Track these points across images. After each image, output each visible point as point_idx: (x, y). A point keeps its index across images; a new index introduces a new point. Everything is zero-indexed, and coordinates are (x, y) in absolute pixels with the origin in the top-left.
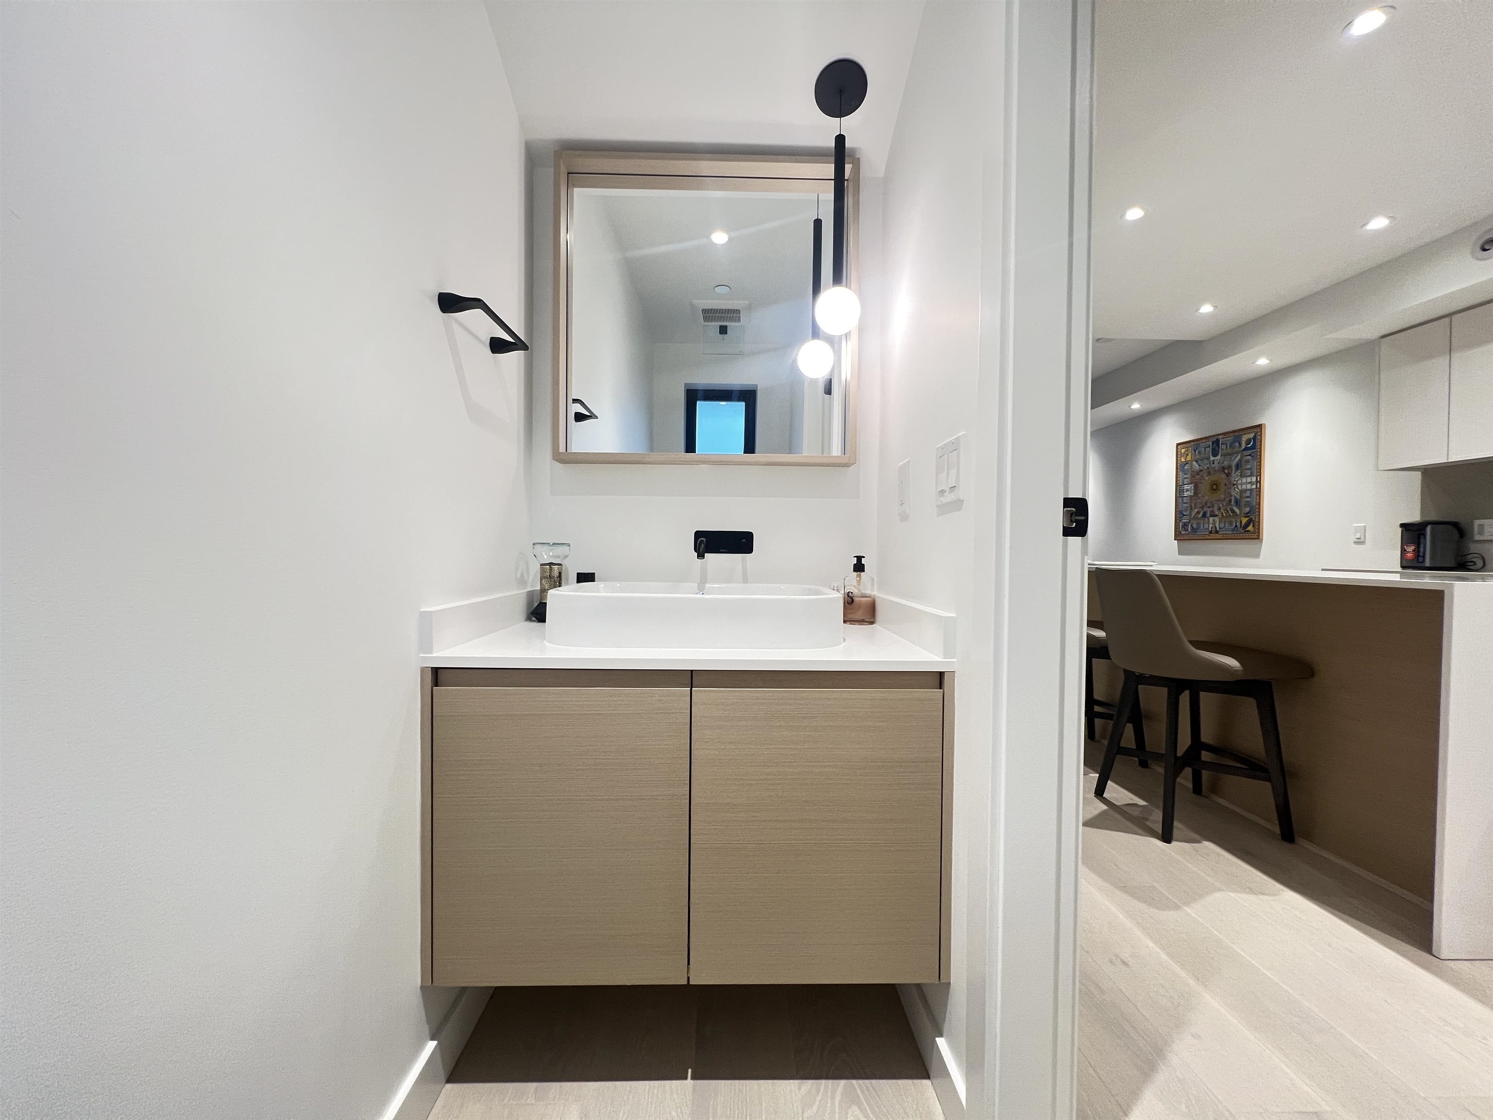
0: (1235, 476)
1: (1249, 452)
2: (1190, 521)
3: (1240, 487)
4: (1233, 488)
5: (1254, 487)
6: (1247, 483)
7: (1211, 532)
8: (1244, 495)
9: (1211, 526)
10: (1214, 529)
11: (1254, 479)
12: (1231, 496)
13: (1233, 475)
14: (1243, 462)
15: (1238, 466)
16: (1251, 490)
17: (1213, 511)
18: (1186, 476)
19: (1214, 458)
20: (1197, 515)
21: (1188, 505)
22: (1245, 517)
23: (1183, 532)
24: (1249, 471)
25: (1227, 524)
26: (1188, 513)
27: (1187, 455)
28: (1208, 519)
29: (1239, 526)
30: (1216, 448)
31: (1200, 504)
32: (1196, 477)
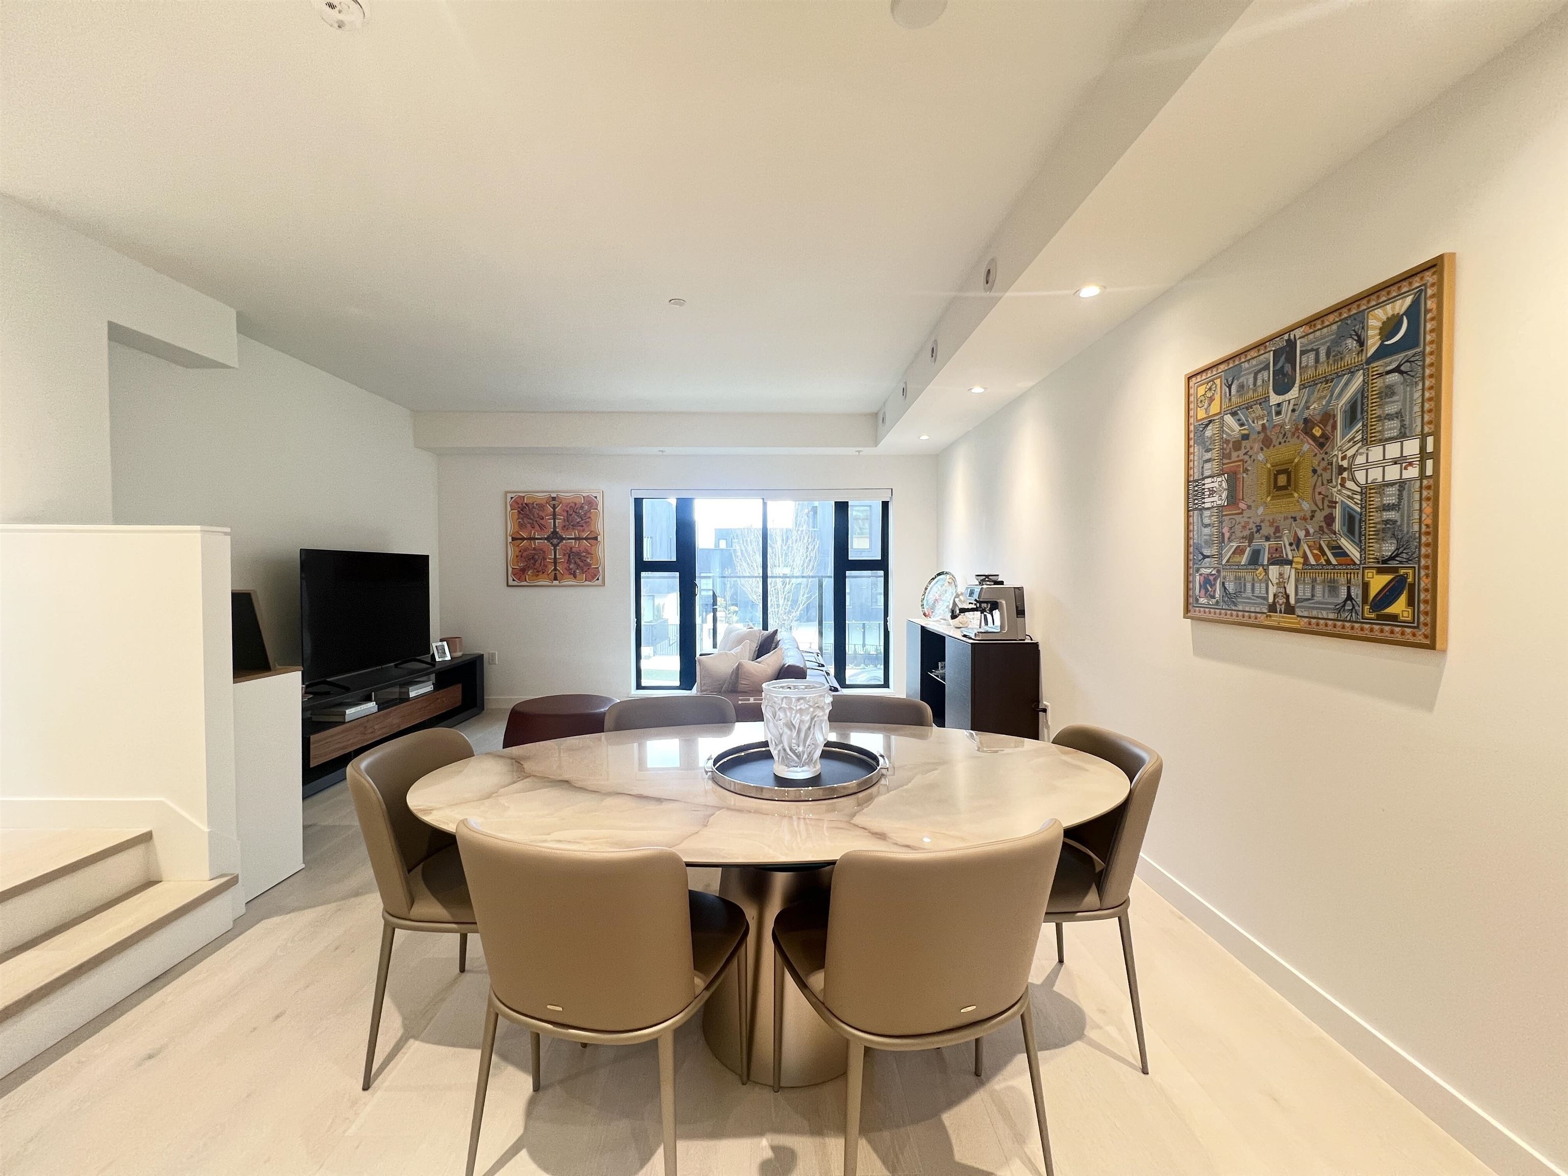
0: (1345, 445)
1: (1393, 362)
2: (1218, 571)
3: (1360, 476)
4: (1338, 480)
5: (1413, 472)
6: (1383, 463)
7: (1272, 608)
9: (1272, 590)
10: (1282, 600)
11: (1412, 447)
12: (1334, 504)
13: (1341, 442)
14: (1372, 399)
15: (1353, 413)
16: (1402, 484)
17: (1278, 550)
18: (1208, 456)
19: (1279, 398)
20: (1237, 559)
21: (1215, 530)
22: (1380, 571)
23: (1203, 600)
24: (1396, 423)
25: (1319, 589)
26: (1214, 550)
27: (1211, 399)
28: (1266, 571)
29: (1359, 600)
30: (1288, 367)
31: (1244, 527)
32: (1234, 455)
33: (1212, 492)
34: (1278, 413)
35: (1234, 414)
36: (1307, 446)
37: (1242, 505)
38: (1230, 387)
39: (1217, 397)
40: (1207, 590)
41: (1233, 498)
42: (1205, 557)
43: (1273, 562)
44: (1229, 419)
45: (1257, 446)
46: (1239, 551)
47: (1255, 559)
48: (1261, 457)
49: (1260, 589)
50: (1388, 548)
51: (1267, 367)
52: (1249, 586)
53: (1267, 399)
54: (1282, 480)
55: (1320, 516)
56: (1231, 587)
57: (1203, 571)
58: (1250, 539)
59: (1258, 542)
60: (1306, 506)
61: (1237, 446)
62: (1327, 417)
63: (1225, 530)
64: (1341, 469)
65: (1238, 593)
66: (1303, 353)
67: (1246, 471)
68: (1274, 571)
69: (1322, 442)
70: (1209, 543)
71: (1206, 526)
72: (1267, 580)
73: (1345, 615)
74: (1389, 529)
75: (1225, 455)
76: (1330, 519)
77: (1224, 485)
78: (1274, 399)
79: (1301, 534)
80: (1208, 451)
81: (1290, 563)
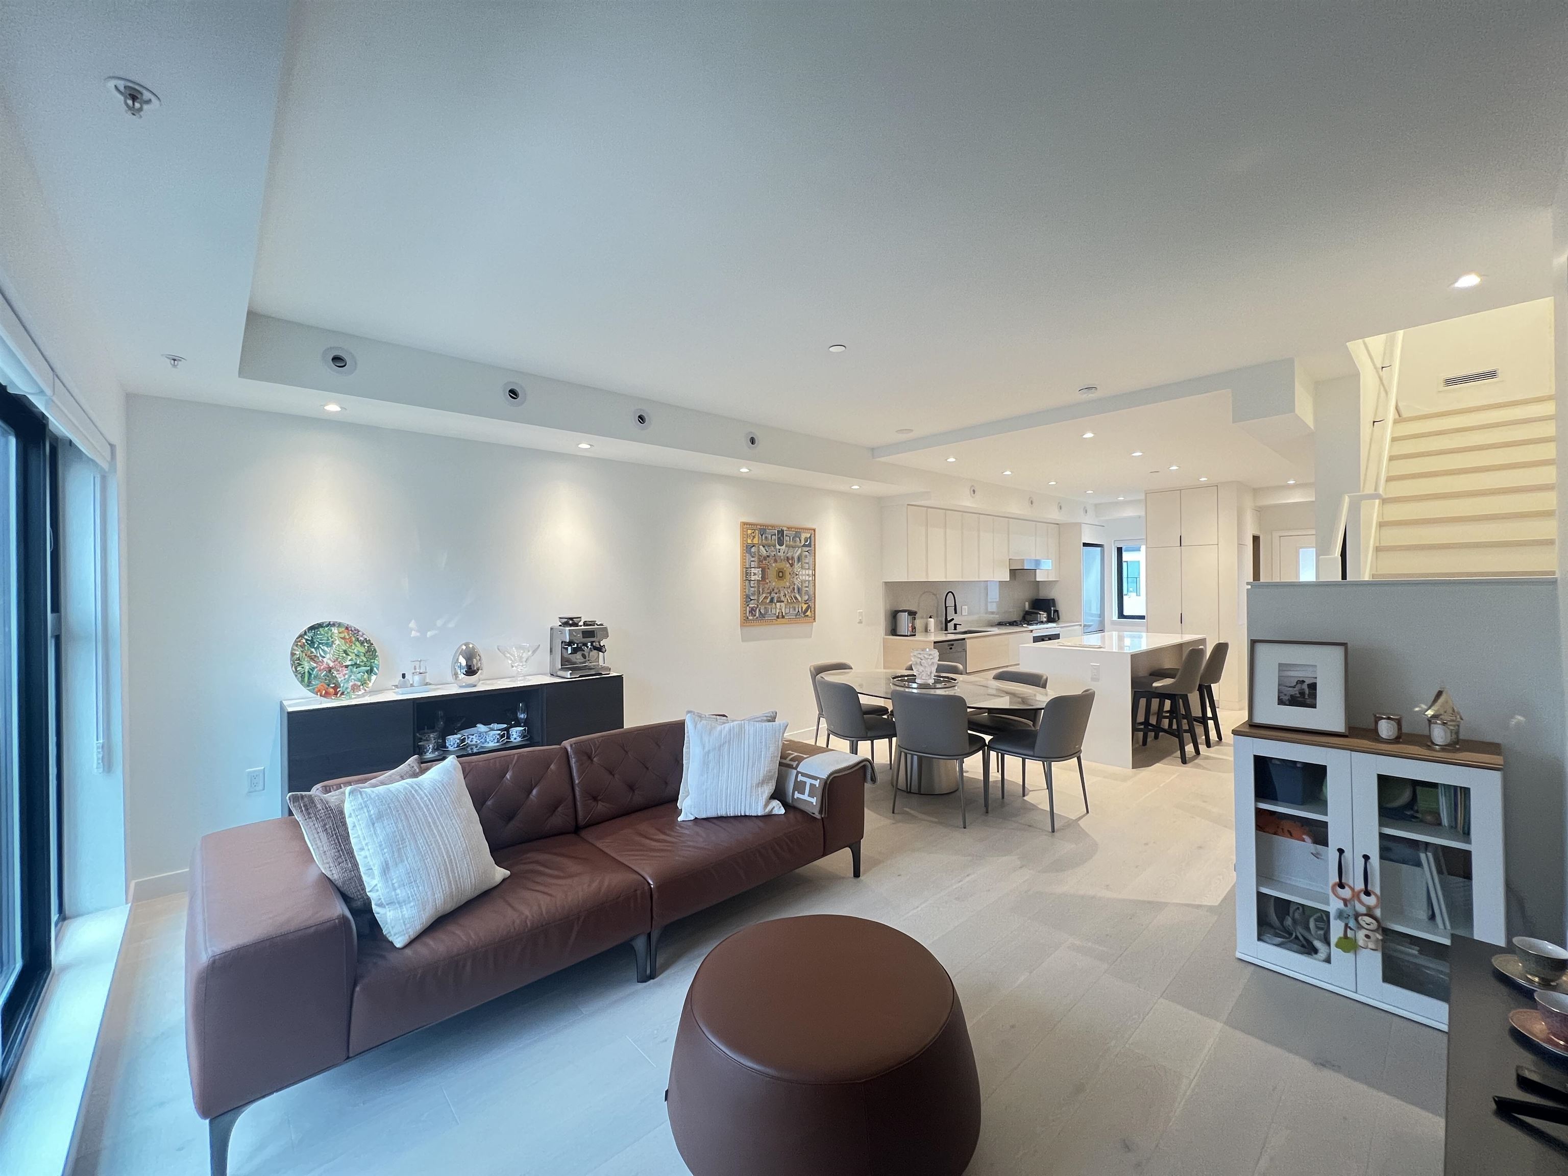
0: (797, 566)
1: (807, 549)
2: (758, 606)
3: (800, 577)
4: (795, 578)
5: (811, 579)
6: (806, 575)
7: (778, 617)
8: (804, 585)
9: (778, 611)
10: (781, 614)
11: (810, 572)
12: (794, 584)
13: (796, 567)
14: (803, 557)
15: (799, 559)
16: (809, 581)
17: (779, 597)
18: (753, 559)
19: (779, 547)
20: (765, 600)
21: (756, 589)
22: (805, 603)
23: (751, 618)
24: (807, 565)
25: (791, 609)
26: (756, 597)
27: (754, 537)
28: (776, 605)
29: (800, 611)
30: (782, 538)
31: (768, 589)
32: (764, 562)
33: (755, 574)
34: (779, 552)
35: (764, 547)
36: (788, 565)
37: (767, 581)
38: (762, 536)
39: (757, 537)
40: (752, 613)
41: (764, 578)
42: (751, 600)
43: (778, 602)
44: (761, 547)
45: (772, 561)
46: (766, 598)
47: (772, 601)
48: (774, 565)
49: (774, 611)
50: (807, 597)
51: (775, 535)
52: (770, 610)
53: (775, 546)
54: (781, 574)
55: (791, 587)
56: (763, 611)
57: (750, 605)
58: (770, 593)
59: (773, 595)
60: (788, 584)
61: (765, 559)
62: (793, 558)
63: (761, 590)
64: (797, 575)
65: (765, 614)
66: (786, 536)
67: (768, 568)
68: (778, 604)
69: (792, 565)
70: (753, 594)
71: (752, 587)
72: (776, 608)
73: (798, 617)
74: (807, 593)
75: (760, 561)
76: (794, 589)
77: (760, 572)
78: (778, 547)
79: (786, 593)
80: (753, 557)
81: (783, 602)
